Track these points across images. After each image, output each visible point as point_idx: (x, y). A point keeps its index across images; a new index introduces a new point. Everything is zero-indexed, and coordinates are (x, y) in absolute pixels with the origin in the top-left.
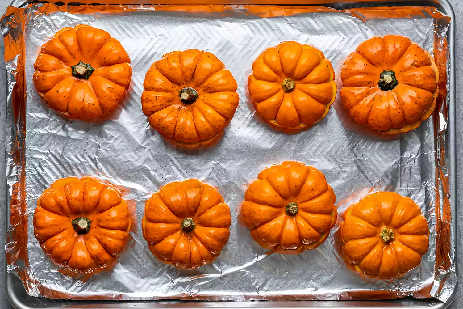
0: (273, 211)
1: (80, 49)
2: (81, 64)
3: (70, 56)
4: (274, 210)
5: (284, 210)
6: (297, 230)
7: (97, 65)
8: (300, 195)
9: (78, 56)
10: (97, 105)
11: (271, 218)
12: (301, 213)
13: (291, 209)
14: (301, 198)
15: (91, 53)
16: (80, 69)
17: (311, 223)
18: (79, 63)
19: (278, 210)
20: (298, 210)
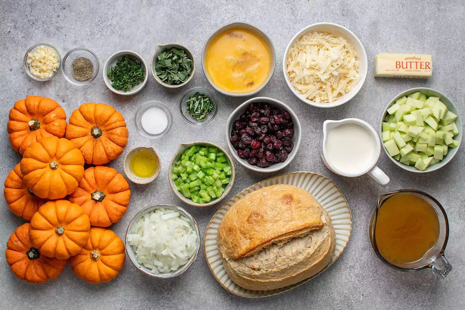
0: (48, 225)
1: (97, 182)
2: (97, 192)
3: (90, 187)
4: (50, 225)
5: (55, 229)
6: (56, 244)
7: (108, 193)
8: (69, 225)
9: (95, 187)
10: (108, 219)
11: (44, 229)
12: (64, 236)
13: (59, 230)
14: (69, 227)
15: (104, 185)
16: (97, 197)
17: (66, 245)
18: (96, 192)
19: (52, 226)
20: (63, 233)
